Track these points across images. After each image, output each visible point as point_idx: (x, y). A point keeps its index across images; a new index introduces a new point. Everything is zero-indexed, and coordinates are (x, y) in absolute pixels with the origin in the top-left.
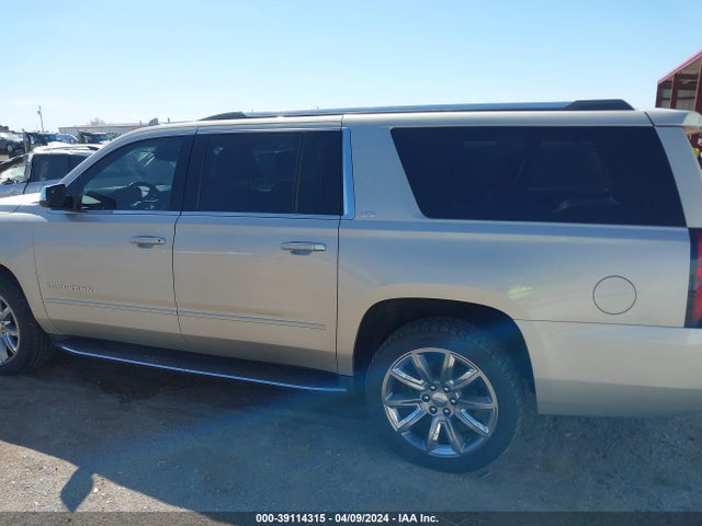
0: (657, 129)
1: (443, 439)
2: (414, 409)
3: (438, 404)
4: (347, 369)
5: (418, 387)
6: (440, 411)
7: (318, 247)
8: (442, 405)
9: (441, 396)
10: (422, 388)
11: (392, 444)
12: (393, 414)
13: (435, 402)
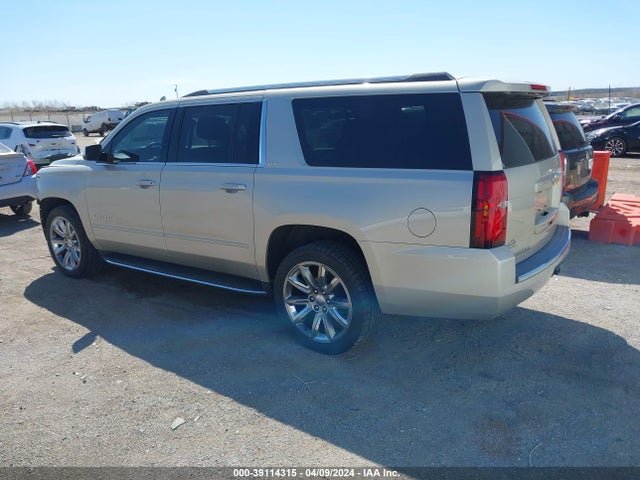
0: (461, 95)
1: (322, 329)
2: (304, 306)
3: (319, 303)
4: (264, 278)
5: (306, 291)
6: (321, 308)
7: (240, 187)
8: (321, 304)
9: (320, 298)
10: (309, 292)
11: (290, 331)
12: (293, 309)
13: (318, 302)
